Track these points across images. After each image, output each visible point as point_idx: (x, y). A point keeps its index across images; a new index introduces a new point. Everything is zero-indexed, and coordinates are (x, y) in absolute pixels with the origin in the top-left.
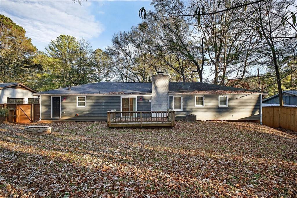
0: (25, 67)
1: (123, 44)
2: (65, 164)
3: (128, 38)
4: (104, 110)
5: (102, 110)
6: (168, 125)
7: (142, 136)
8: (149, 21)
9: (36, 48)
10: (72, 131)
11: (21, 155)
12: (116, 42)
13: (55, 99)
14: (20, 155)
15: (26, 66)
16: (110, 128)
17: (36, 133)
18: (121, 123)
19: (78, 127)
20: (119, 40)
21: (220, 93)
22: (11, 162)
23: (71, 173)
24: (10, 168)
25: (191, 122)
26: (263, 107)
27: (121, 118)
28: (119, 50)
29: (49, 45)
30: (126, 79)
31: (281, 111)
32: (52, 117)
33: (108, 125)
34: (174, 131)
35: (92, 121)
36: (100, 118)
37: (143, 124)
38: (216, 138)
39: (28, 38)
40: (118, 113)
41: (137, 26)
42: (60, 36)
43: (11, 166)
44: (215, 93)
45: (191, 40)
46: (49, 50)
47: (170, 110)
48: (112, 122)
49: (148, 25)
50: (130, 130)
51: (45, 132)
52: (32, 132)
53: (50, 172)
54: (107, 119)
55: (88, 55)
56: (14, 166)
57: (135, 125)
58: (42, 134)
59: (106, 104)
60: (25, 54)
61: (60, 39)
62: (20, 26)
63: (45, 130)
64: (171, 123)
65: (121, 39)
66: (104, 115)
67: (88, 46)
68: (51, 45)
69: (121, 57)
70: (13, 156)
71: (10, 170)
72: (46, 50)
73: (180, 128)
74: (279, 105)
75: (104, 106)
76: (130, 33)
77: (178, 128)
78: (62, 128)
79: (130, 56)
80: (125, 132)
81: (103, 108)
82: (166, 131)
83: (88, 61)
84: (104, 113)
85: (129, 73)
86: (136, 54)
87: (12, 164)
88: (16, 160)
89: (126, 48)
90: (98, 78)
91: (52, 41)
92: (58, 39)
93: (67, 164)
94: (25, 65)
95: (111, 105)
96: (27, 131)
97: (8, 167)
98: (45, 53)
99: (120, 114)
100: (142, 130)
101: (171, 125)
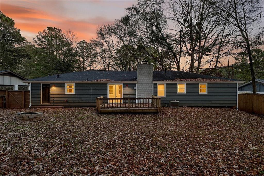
0: (14, 56)
1: (107, 36)
2: (67, 156)
3: (112, 30)
4: (92, 96)
5: (90, 96)
6: (155, 111)
7: (132, 122)
8: (132, 15)
9: (25, 38)
10: (63, 116)
11: (16, 144)
12: (101, 34)
13: (44, 86)
14: (14, 144)
15: (16, 55)
16: (99, 113)
17: (28, 119)
18: (110, 109)
19: (67, 112)
20: (103, 32)
21: (200, 81)
22: (6, 154)
23: (78, 168)
24: (5, 161)
25: (174, 108)
26: (239, 94)
27: (108, 104)
28: (103, 41)
29: (37, 36)
30: (109, 68)
31: (254, 98)
32: (41, 103)
33: (97, 111)
34: (160, 116)
35: (81, 107)
36: (88, 104)
37: (131, 110)
38: (202, 123)
39: (17, 29)
40: (105, 99)
41: (120, 19)
42: (47, 28)
43: (7, 159)
44: (196, 81)
45: (169, 33)
46: (37, 40)
47: (155, 97)
48: (101, 108)
49: (131, 18)
50: (120, 116)
51: (36, 118)
52: (24, 118)
53: (53, 167)
54: (96, 105)
55: (74, 46)
56: (10, 158)
57: (123, 111)
58: (34, 120)
59: (94, 91)
60: (14, 44)
61: (47, 31)
62: (9, 18)
63: (36, 116)
64: (157, 109)
65: (105, 31)
66: (92, 101)
67: (75, 37)
68: (38, 36)
69: (104, 47)
70: (8, 146)
71: (6, 164)
72: (34, 41)
73: (165, 113)
74: (252, 92)
75: (91, 93)
76: (113, 26)
77: (164, 114)
78: (53, 114)
79: (113, 47)
80: (115, 118)
81: (91, 95)
82: (153, 117)
83: (74, 51)
84: (92, 99)
85: (112, 63)
86: (119, 45)
87: (8, 157)
88: (11, 151)
89: (109, 40)
90: (83, 67)
91: (40, 32)
92: (45, 30)
93: (69, 155)
94: (14, 54)
95: (99, 91)
96: (18, 117)
97: (3, 160)
98: (33, 43)
99: (107, 100)
100: (130, 116)
101: (157, 111)
